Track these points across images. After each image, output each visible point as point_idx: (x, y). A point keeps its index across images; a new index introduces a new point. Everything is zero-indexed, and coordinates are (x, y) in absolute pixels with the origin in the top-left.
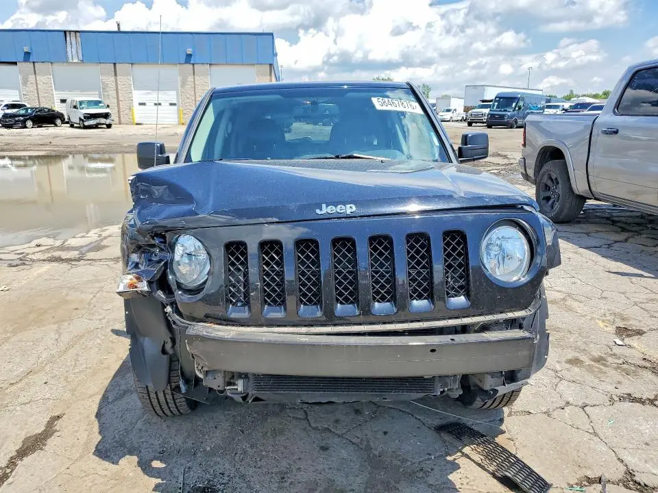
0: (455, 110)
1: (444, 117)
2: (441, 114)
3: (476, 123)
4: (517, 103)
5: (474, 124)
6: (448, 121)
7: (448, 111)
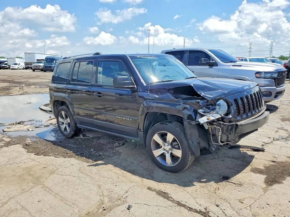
0: (19, 64)
1: (15, 67)
2: (12, 66)
3: (37, 70)
4: (56, 61)
5: (35, 71)
6: (17, 69)
7: (16, 64)
